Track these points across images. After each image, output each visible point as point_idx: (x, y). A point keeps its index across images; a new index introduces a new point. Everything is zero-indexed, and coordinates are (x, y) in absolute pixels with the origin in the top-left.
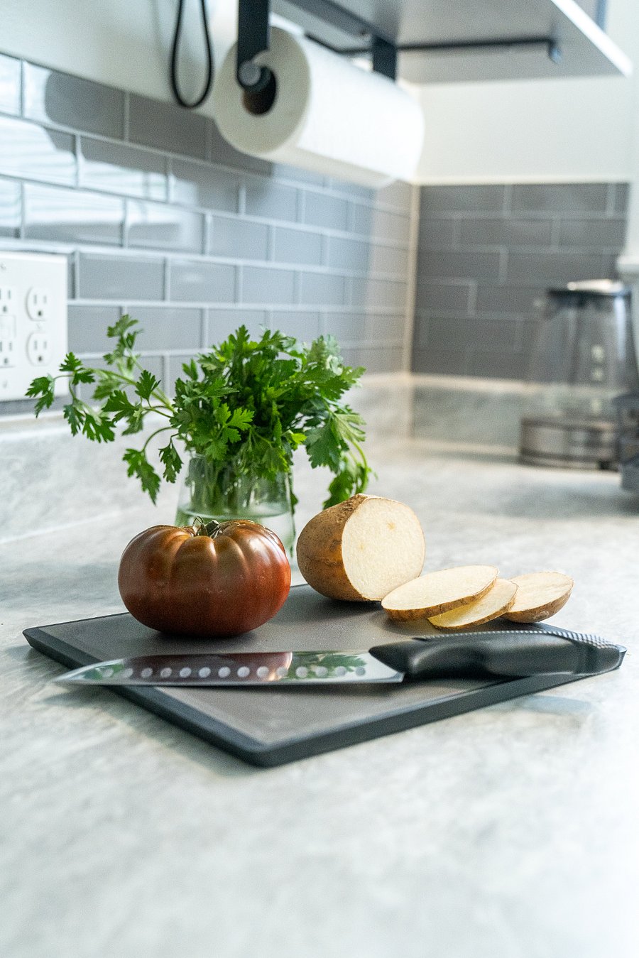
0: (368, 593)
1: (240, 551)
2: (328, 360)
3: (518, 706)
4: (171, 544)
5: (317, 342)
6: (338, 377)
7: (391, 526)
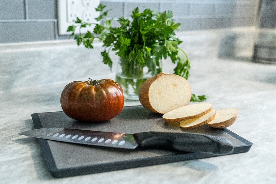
0: (160, 111)
1: (104, 93)
2: (167, 20)
3: (185, 164)
4: (78, 88)
5: (163, 13)
6: (169, 27)
7: (175, 85)
